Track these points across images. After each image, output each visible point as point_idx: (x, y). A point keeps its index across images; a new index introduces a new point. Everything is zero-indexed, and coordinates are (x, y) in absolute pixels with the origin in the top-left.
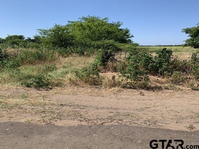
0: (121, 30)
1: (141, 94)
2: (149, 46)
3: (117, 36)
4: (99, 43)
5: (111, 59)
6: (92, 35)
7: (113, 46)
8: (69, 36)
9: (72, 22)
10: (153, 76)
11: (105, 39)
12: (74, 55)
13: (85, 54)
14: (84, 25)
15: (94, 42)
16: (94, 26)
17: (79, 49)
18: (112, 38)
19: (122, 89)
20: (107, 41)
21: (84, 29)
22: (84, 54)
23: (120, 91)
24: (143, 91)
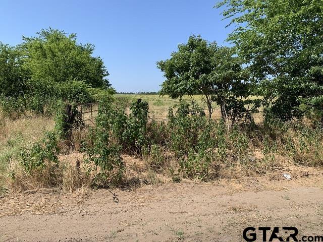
0: (94, 59)
1: (115, 198)
2: (131, 93)
3: (88, 72)
4: (64, 86)
5: (76, 122)
6: (55, 69)
7: (84, 94)
8: (23, 70)
9: (28, 39)
10: (129, 157)
11: (73, 79)
12: (28, 113)
13: (45, 111)
14: (45, 47)
15: (58, 84)
16: (60, 51)
17: (35, 100)
18: (82, 76)
19: (90, 190)
20: (75, 83)
21: (45, 56)
22: (43, 112)
23: (87, 196)
24: (117, 191)
